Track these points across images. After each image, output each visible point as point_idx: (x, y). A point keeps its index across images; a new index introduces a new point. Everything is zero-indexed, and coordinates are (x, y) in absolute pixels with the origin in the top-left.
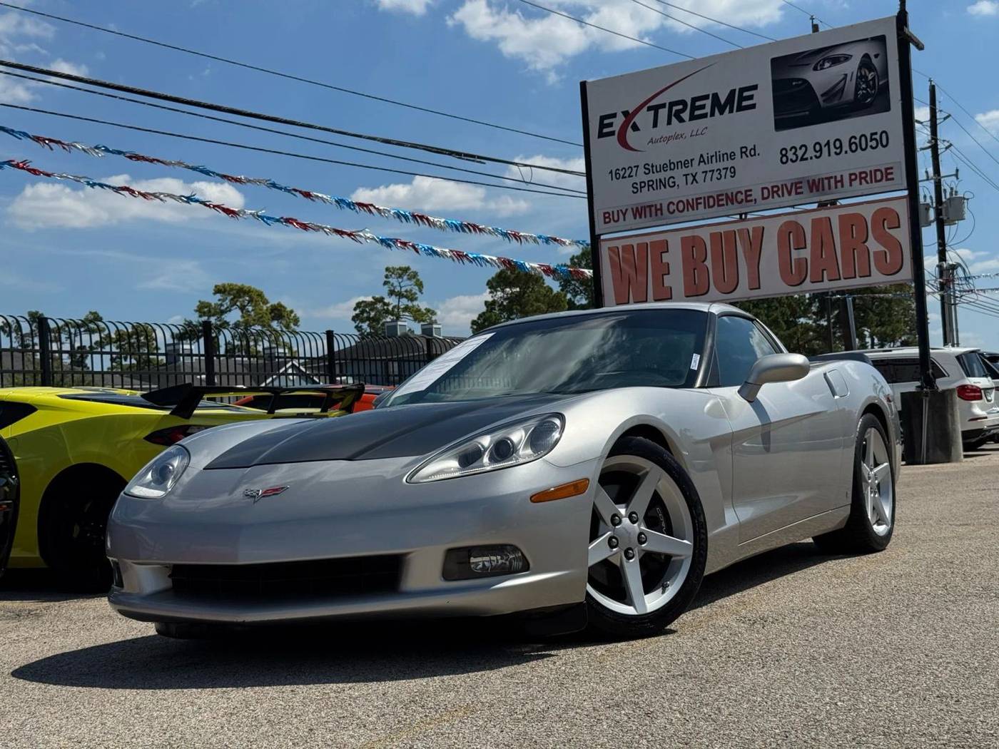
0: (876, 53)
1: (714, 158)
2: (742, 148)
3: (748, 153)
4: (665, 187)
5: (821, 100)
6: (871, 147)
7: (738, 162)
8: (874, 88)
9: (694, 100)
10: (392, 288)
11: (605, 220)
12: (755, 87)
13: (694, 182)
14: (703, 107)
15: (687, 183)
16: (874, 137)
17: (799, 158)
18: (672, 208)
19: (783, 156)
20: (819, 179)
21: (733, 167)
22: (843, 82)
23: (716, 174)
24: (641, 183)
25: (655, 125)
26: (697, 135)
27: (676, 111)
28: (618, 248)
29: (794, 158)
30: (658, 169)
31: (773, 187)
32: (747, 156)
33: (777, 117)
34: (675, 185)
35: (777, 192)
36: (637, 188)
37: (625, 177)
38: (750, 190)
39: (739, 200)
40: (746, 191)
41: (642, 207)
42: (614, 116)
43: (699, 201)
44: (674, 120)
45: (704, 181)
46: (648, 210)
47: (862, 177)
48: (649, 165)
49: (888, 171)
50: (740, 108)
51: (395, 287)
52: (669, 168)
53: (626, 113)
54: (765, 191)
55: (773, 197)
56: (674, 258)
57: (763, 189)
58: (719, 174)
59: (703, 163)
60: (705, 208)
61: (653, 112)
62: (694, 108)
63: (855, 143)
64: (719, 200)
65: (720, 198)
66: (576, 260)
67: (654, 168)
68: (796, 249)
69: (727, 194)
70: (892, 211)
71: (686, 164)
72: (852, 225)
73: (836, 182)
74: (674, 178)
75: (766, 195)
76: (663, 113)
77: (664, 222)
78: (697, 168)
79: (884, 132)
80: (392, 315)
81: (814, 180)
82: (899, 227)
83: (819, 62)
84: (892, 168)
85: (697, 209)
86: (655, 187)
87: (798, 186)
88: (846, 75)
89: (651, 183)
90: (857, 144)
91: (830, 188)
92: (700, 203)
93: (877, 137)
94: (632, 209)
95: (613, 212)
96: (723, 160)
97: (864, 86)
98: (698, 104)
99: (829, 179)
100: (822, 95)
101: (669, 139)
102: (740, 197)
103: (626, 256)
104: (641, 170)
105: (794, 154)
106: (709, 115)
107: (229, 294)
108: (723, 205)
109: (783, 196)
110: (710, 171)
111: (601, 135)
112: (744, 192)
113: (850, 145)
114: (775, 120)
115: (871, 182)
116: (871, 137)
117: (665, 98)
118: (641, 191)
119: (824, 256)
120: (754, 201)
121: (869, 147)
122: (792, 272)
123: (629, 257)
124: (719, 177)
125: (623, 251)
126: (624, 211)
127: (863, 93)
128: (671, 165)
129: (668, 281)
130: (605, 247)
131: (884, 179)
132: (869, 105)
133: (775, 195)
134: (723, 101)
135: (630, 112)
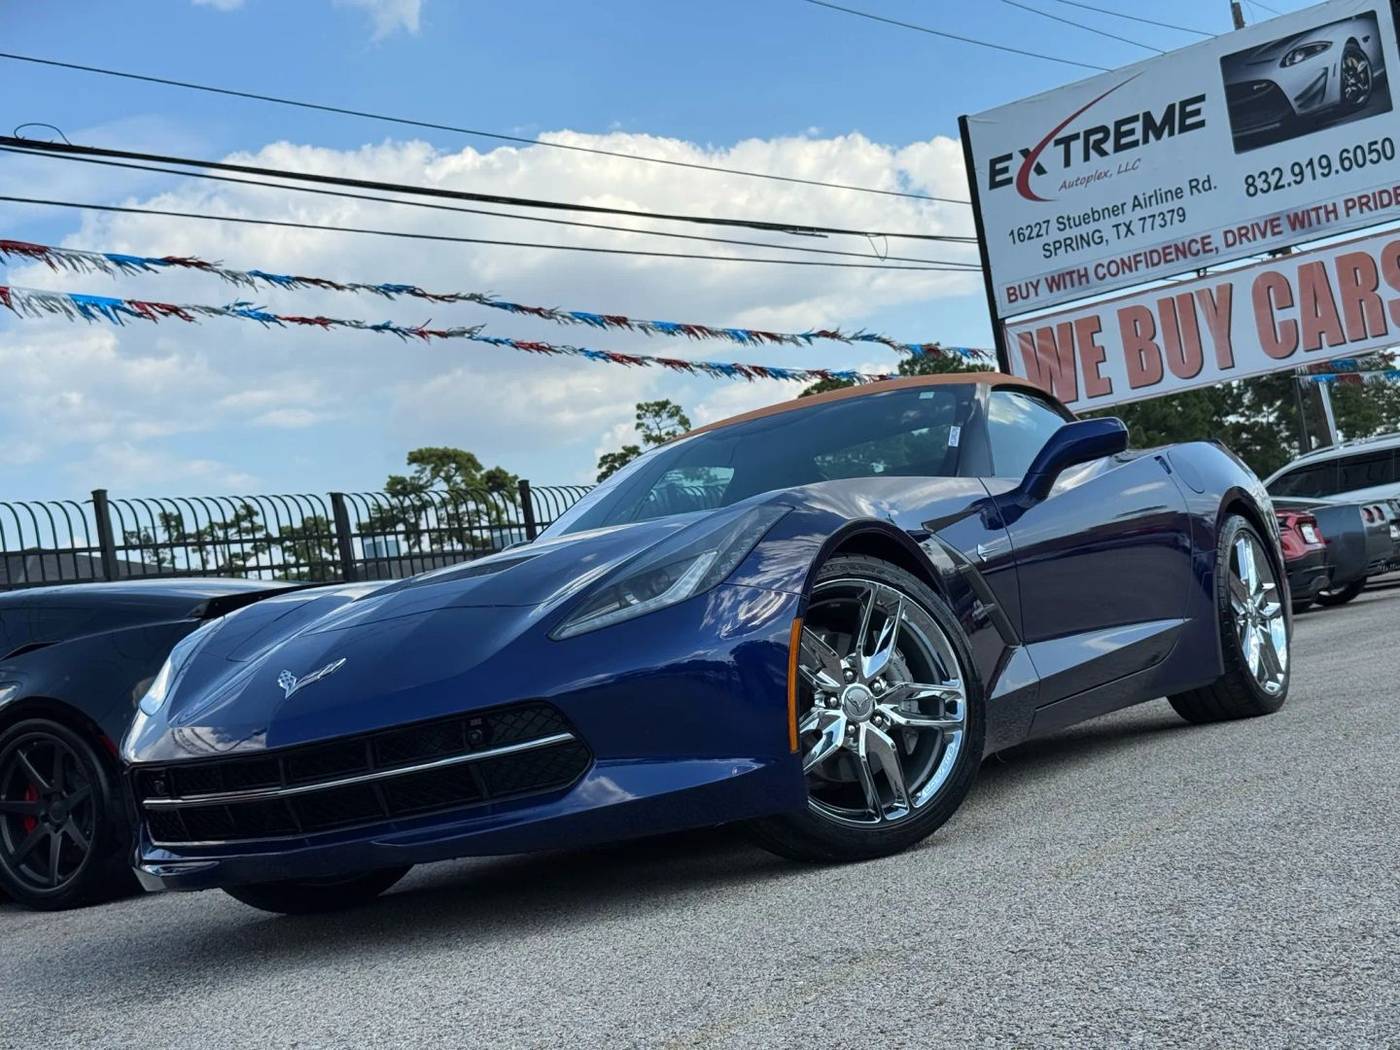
0: (1365, 35)
1: (1153, 199)
2: (1191, 181)
3: (1200, 187)
4: (1089, 244)
5: (1294, 105)
6: (1371, 161)
7: (1188, 201)
8: (1366, 82)
9: (1119, 124)
10: (649, 432)
11: (1009, 298)
12: (1201, 98)
13: (1129, 234)
14: (1132, 132)
15: (1119, 238)
16: (1373, 147)
17: (1272, 187)
18: (1102, 271)
19: (1249, 185)
20: (1303, 212)
21: (1181, 208)
22: (1323, 79)
23: (1158, 221)
24: (1055, 243)
25: (1067, 163)
26: (1126, 170)
27: (1095, 141)
28: (1031, 334)
29: (1265, 187)
30: (1077, 223)
31: (1240, 229)
32: (1199, 191)
33: (1236, 135)
34: (1102, 241)
35: (1246, 235)
36: (1049, 250)
37: (1033, 238)
38: (1209, 237)
40: (1203, 238)
41: (1059, 276)
42: (1009, 157)
43: (1138, 259)
44: (1092, 153)
45: (1143, 231)
46: (1067, 278)
47: (1363, 202)
48: (1063, 218)
50: (1184, 128)
51: (652, 430)
52: (1091, 219)
53: (1025, 153)
54: (1230, 236)
55: (1241, 243)
56: (1111, 338)
57: (1226, 233)
58: (1163, 219)
59: (1139, 208)
60: (1147, 267)
61: (1062, 147)
62: (1119, 135)
63: (1347, 158)
64: (1166, 255)
65: (1167, 251)
66: (906, 367)
67: (1072, 221)
68: (1279, 309)
69: (1176, 245)
71: (1115, 211)
72: (1355, 269)
73: (1328, 213)
74: (1099, 231)
75: (1231, 240)
76: (1077, 147)
77: (1092, 292)
78: (1131, 215)
79: (1387, 139)
81: (1296, 215)
83: (1288, 55)
85: (1137, 269)
86: (1075, 248)
87: (1275, 223)
88: (1326, 69)
89: (1068, 242)
90: (1350, 160)
91: (1319, 222)
92: (1141, 261)
93: (1378, 147)
94: (1046, 279)
95: (1020, 286)
96: (1167, 200)
97: (1353, 81)
98: (1124, 128)
99: (1317, 209)
100: (1296, 99)
101: (1088, 180)
102: (1195, 247)
103: (1043, 342)
104: (1054, 225)
105: (1265, 181)
106: (1141, 142)
107: (428, 463)
108: (1172, 260)
109: (1255, 238)
110: (1150, 217)
111: (994, 185)
112: (1199, 240)
113: (1342, 161)
114: (1235, 139)
115: (1376, 208)
116: (1370, 147)
117: (1078, 126)
119: (1319, 314)
120: (1215, 251)
121: (1368, 162)
122: (1277, 341)
123: (1048, 344)
124: (1163, 223)
125: (1038, 337)
126: (1035, 284)
127: (1353, 91)
128: (1094, 215)
129: (1105, 370)
130: (1013, 334)
131: (1394, 203)
132: (1363, 106)
133: (1244, 239)
134: (1158, 121)
135: (1031, 149)
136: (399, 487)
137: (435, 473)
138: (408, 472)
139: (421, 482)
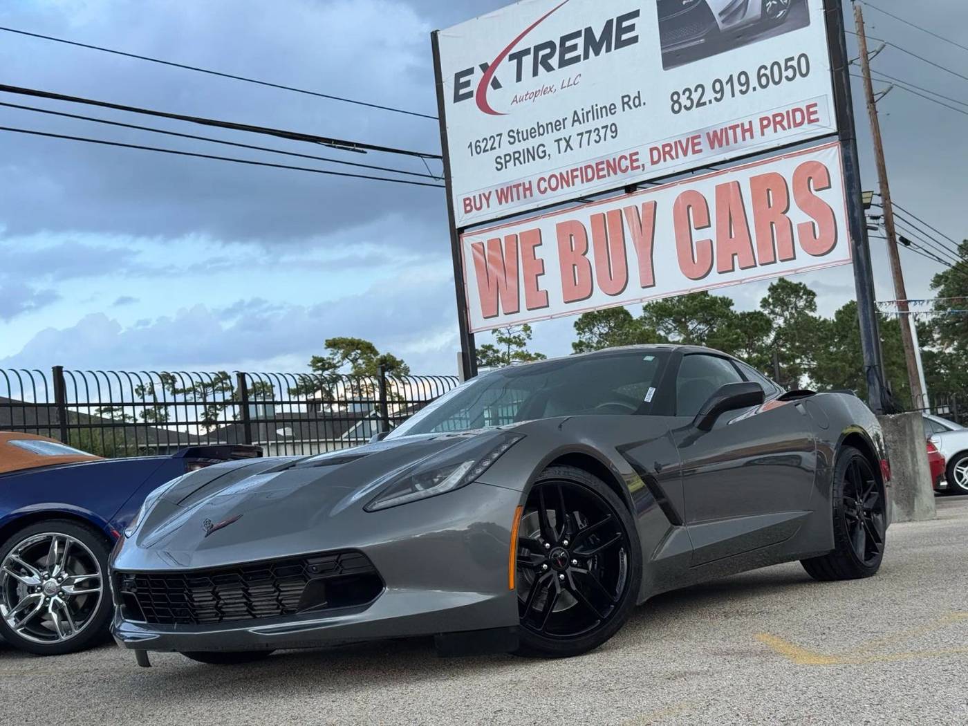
1: (590, 115)
2: (623, 97)
3: (631, 103)
4: (534, 158)
5: (719, 20)
6: (787, 78)
7: (620, 117)
9: (564, 39)
11: (465, 209)
12: (636, 14)
13: (569, 148)
14: (574, 47)
15: (559, 153)
16: (789, 64)
17: (695, 103)
18: (544, 185)
19: (675, 102)
20: (722, 130)
21: (614, 124)
23: (594, 136)
24: (505, 156)
25: (519, 79)
26: (568, 86)
27: (543, 56)
28: (483, 245)
29: (688, 104)
30: (525, 137)
31: (664, 146)
32: (630, 108)
33: (665, 51)
34: (545, 154)
35: (669, 153)
36: (501, 163)
37: (488, 150)
38: (637, 153)
39: (623, 168)
40: (631, 155)
41: (507, 188)
42: (470, 71)
43: (575, 174)
44: (540, 67)
45: (580, 147)
46: (514, 190)
47: (775, 121)
48: (513, 132)
49: (811, 110)
50: (620, 44)
52: (537, 133)
53: (484, 67)
54: (655, 153)
55: (665, 160)
56: (549, 252)
57: (652, 150)
58: (598, 135)
59: (578, 123)
60: (582, 182)
62: (564, 50)
63: (765, 75)
64: (599, 170)
65: (600, 167)
67: (520, 135)
68: (697, 229)
69: (608, 162)
70: (819, 165)
71: (558, 125)
72: (768, 190)
73: (744, 131)
74: (543, 145)
75: (656, 158)
76: (528, 61)
77: (535, 205)
78: (571, 131)
79: (803, 55)
80: (503, 362)
81: (715, 132)
82: (830, 187)
84: (815, 105)
85: (573, 185)
86: (522, 161)
87: (696, 141)
89: (517, 155)
90: (768, 76)
91: (736, 141)
92: (577, 176)
93: (794, 63)
94: (497, 191)
95: (474, 197)
96: (602, 117)
98: (568, 44)
99: (734, 128)
100: (720, 14)
101: (536, 94)
102: (624, 163)
103: (493, 254)
104: (505, 138)
105: (689, 98)
106: (582, 57)
107: (339, 348)
108: (604, 176)
109: (677, 157)
110: (586, 132)
111: (458, 98)
112: (628, 157)
113: (759, 78)
114: (664, 55)
115: (789, 127)
116: (786, 64)
117: (529, 42)
118: (506, 168)
119: (733, 236)
120: (642, 168)
121: (784, 79)
122: (694, 261)
123: (497, 255)
124: (597, 139)
125: (488, 248)
126: (487, 195)
127: (773, 4)
128: (539, 130)
129: (543, 283)
130: (467, 243)
131: (806, 121)
132: (784, 19)
133: (667, 156)
134: (598, 36)
135: (490, 65)
136: (319, 364)
137: (345, 356)
138: (326, 354)
139: (335, 362)
